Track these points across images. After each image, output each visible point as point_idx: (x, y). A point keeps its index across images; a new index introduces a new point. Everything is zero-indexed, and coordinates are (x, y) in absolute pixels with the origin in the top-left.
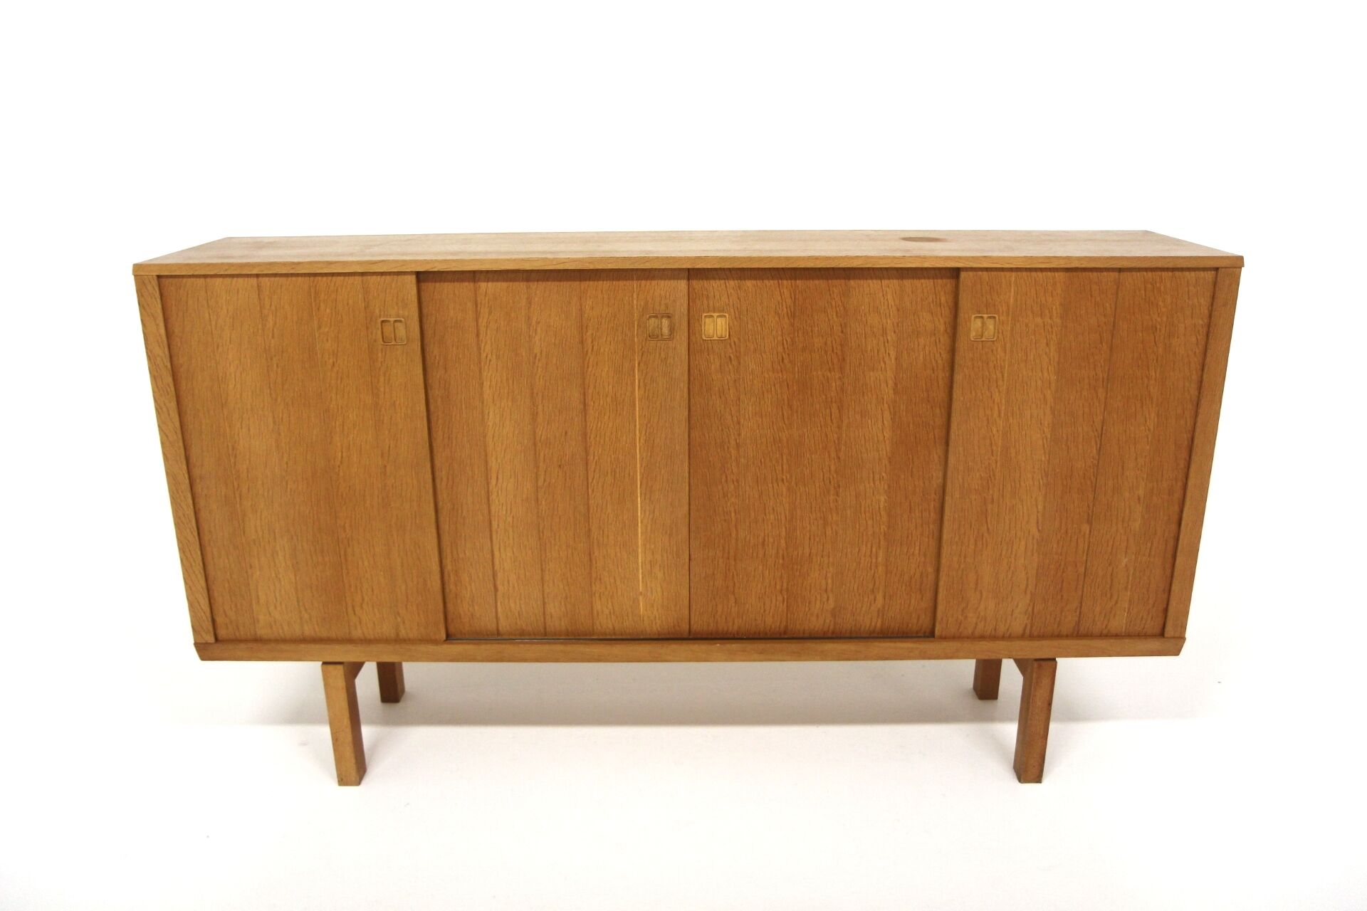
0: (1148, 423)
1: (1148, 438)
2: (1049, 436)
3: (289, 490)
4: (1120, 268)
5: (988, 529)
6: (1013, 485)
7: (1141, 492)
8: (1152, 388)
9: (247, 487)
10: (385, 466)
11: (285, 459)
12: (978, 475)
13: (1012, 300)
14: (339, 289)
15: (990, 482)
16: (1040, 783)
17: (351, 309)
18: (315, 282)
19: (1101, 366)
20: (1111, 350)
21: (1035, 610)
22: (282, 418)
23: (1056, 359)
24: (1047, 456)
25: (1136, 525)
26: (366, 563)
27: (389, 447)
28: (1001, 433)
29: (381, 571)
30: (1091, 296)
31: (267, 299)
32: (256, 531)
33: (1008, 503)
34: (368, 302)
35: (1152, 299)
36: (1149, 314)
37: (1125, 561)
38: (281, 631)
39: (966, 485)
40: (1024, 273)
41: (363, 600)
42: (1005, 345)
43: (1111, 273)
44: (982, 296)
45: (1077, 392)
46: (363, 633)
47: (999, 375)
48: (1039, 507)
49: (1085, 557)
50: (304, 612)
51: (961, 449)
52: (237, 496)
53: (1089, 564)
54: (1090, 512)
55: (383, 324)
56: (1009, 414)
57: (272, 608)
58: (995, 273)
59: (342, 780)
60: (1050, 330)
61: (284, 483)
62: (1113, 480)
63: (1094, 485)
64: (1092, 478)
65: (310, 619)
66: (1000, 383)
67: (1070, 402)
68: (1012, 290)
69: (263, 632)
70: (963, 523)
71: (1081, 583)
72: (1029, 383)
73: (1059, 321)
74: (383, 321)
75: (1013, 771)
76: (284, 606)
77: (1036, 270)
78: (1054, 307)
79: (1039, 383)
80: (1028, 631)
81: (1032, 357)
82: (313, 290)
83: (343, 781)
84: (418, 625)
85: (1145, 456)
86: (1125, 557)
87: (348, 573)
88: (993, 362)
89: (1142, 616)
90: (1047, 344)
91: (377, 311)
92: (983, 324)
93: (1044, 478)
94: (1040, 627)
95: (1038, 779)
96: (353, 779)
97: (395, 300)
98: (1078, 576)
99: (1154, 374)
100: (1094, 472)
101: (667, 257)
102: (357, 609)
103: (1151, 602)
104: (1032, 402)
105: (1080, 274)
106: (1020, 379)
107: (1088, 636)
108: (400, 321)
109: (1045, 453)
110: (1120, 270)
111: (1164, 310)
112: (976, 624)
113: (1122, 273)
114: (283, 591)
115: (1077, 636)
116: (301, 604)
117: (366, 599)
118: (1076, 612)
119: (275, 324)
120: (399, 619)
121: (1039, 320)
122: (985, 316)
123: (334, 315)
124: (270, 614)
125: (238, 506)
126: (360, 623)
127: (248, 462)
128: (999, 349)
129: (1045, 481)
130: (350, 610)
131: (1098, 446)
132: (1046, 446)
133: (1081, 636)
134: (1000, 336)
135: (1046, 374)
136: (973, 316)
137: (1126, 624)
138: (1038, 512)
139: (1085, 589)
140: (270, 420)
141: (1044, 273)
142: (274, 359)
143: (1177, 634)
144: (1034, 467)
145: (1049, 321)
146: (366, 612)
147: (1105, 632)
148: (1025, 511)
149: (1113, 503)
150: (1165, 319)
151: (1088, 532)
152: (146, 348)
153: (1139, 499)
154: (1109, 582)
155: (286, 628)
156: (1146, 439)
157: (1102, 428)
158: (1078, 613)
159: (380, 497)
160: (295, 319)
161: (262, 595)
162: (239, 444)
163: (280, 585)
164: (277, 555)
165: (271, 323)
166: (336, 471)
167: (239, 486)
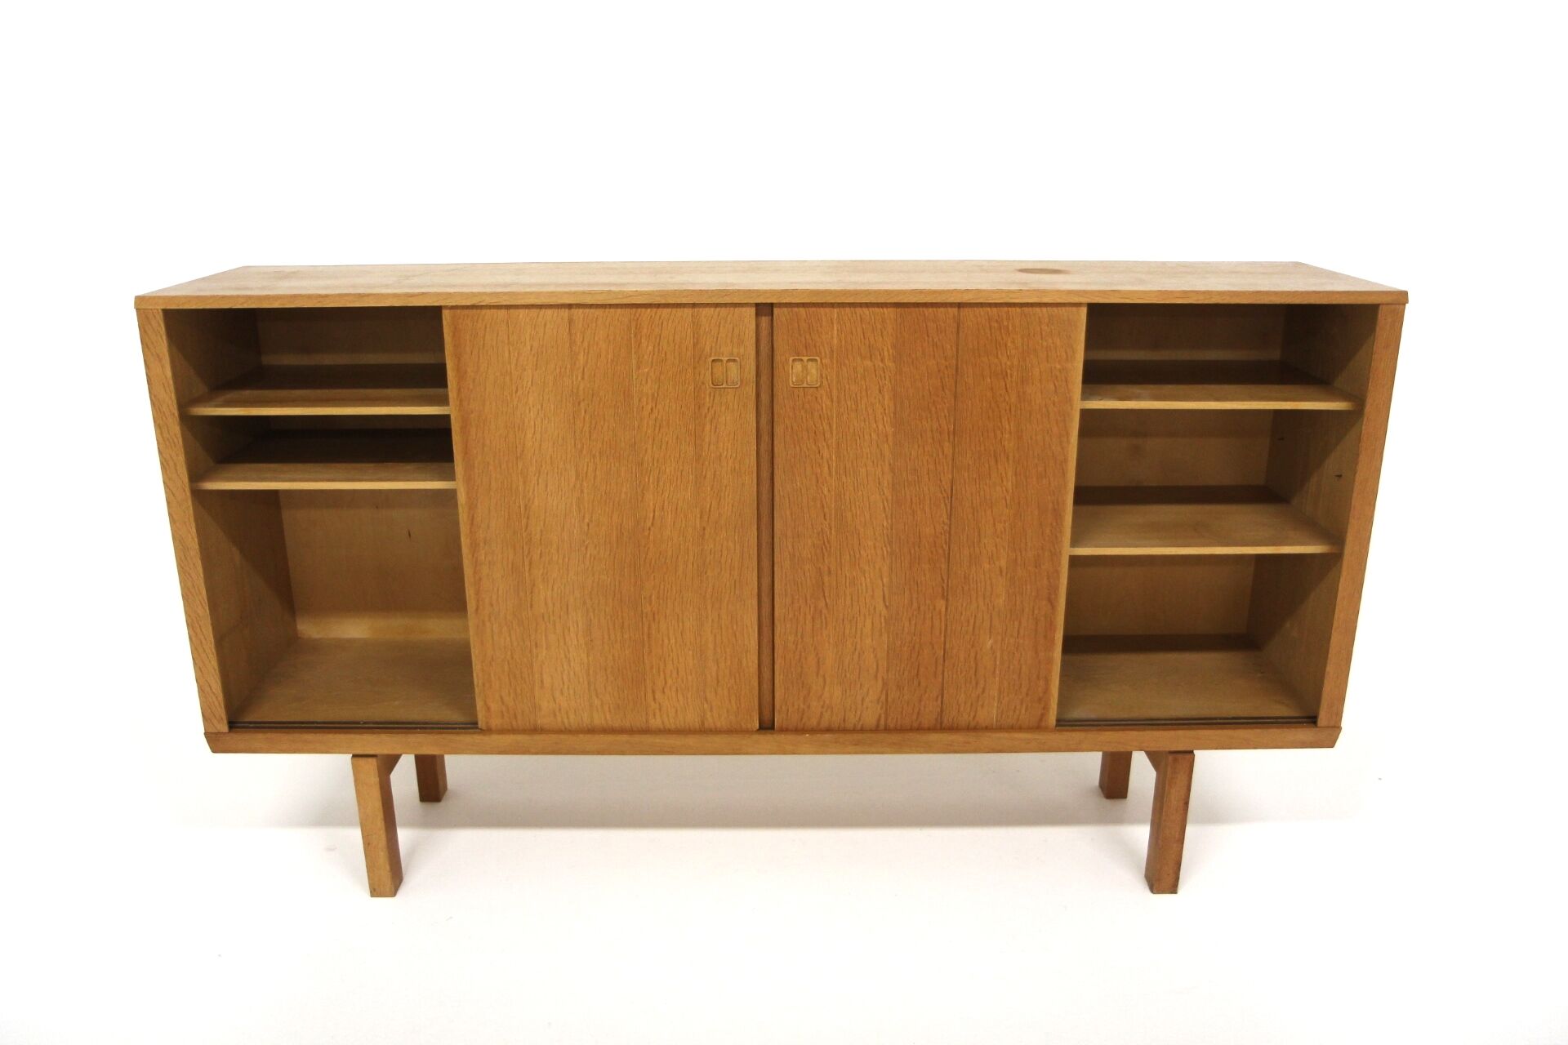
0: (1005, 483)
1: (1006, 500)
2: (890, 498)
3: (588, 555)
4: (959, 303)
5: (826, 604)
6: (852, 553)
7: (1003, 563)
8: (1006, 442)
9: (539, 552)
10: (704, 529)
11: (587, 520)
12: (809, 541)
13: (835, 341)
14: (665, 323)
15: (824, 550)
16: (1176, 893)
17: (677, 347)
18: (637, 315)
19: (945, 416)
20: (955, 397)
21: (889, 699)
22: (586, 473)
23: (892, 409)
24: (889, 521)
25: (1001, 601)
26: (673, 641)
27: (710, 506)
28: (833, 493)
29: (689, 649)
30: (928, 336)
31: (578, 335)
32: (546, 604)
33: (848, 575)
34: (697, 339)
35: (999, 338)
36: (997, 357)
37: (990, 643)
38: (566, 721)
39: (797, 554)
40: (848, 310)
41: (666, 683)
42: (831, 392)
43: (950, 309)
44: (800, 335)
45: (919, 447)
46: (663, 722)
47: (826, 427)
48: (885, 580)
49: (943, 639)
50: (594, 697)
51: (788, 513)
52: (527, 563)
53: (947, 646)
54: (945, 586)
55: (714, 363)
56: (841, 472)
57: (557, 694)
58: (814, 309)
59: (375, 890)
60: (883, 375)
61: (583, 549)
62: (969, 548)
63: (947, 553)
64: (944, 546)
65: (602, 705)
66: (828, 435)
67: (912, 457)
68: (835, 328)
69: (544, 720)
70: (797, 597)
71: (940, 668)
72: (861, 436)
73: (891, 365)
74: (713, 361)
75: (1144, 879)
76: (571, 692)
77: (861, 305)
78: (886, 349)
79: (874, 436)
80: (882, 722)
81: (863, 406)
82: (633, 324)
83: (375, 892)
84: (728, 711)
85: (1005, 521)
86: (990, 638)
87: (651, 652)
88: (818, 411)
89: (1015, 708)
90: (880, 392)
91: (707, 348)
92: (805, 368)
93: (888, 545)
94: (897, 718)
95: (1173, 889)
96: (388, 890)
97: (730, 335)
98: (936, 659)
99: (1007, 426)
100: (945, 539)
101: (750, 290)
102: (658, 695)
103: (1024, 690)
104: (867, 458)
105: (912, 309)
106: (852, 430)
107: (953, 729)
108: (734, 361)
109: (886, 516)
110: (960, 305)
111: (1013, 352)
112: (822, 713)
113: (962, 309)
114: (572, 673)
115: (941, 729)
116: (592, 688)
117: (670, 682)
118: (937, 700)
119: (587, 362)
120: (706, 706)
121: (868, 363)
122: (805, 359)
123: (656, 353)
124: (554, 700)
125: (527, 574)
126: (660, 710)
127: (542, 523)
128: (824, 398)
129: (889, 549)
130: (650, 695)
131: (949, 508)
132: (887, 509)
133: (944, 729)
134: (825, 382)
135: (881, 427)
136: (791, 359)
137: (997, 715)
138: (883, 586)
139: (946, 673)
140: (573, 473)
141: (871, 309)
142: (582, 404)
143: (1332, 724)
144: (875, 534)
145: (881, 365)
146: (668, 698)
147: (973, 724)
148: (868, 584)
149: (971, 576)
150: (1016, 363)
151: (943, 609)
152: (150, 392)
153: (1001, 571)
154: (974, 666)
155: (572, 717)
156: (1004, 501)
157: (952, 489)
158: (939, 702)
159: (695, 565)
160: (610, 356)
161: (547, 680)
162: (533, 502)
163: (570, 666)
164: (569, 630)
165: (582, 362)
166: (646, 533)
167: (529, 552)
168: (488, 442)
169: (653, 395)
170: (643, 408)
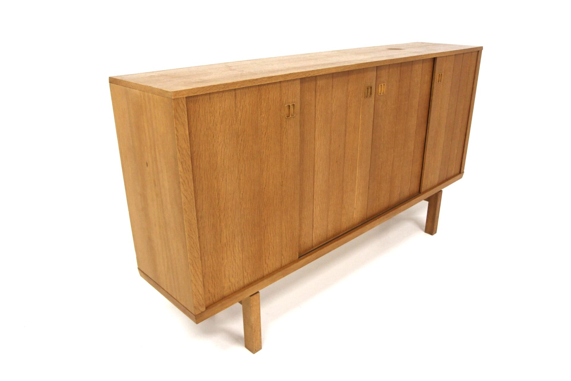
3: (242, 209)
11: (242, 192)
14: (270, 92)
18: (260, 90)
22: (242, 169)
26: (272, 235)
27: (285, 171)
29: (277, 236)
31: (238, 103)
32: (226, 238)
34: (281, 98)
38: (234, 288)
41: (269, 254)
50: (245, 272)
52: (219, 221)
57: (231, 278)
60: (450, 76)
61: (240, 206)
65: (247, 275)
69: (226, 293)
73: (452, 73)
76: (236, 274)
84: (289, 256)
87: (264, 243)
91: (285, 101)
102: (267, 260)
114: (236, 265)
116: (244, 269)
117: (271, 253)
120: (282, 257)
123: (267, 106)
124: (230, 281)
125: (219, 227)
126: (267, 266)
127: (224, 200)
130: (264, 262)
140: (236, 172)
142: (240, 137)
146: (270, 260)
155: (236, 285)
160: (251, 112)
161: (227, 273)
162: (221, 191)
163: (236, 263)
164: (235, 247)
165: (240, 116)
166: (263, 191)
167: (220, 215)
168: (201, 166)
169: (266, 126)
170: (262, 133)
